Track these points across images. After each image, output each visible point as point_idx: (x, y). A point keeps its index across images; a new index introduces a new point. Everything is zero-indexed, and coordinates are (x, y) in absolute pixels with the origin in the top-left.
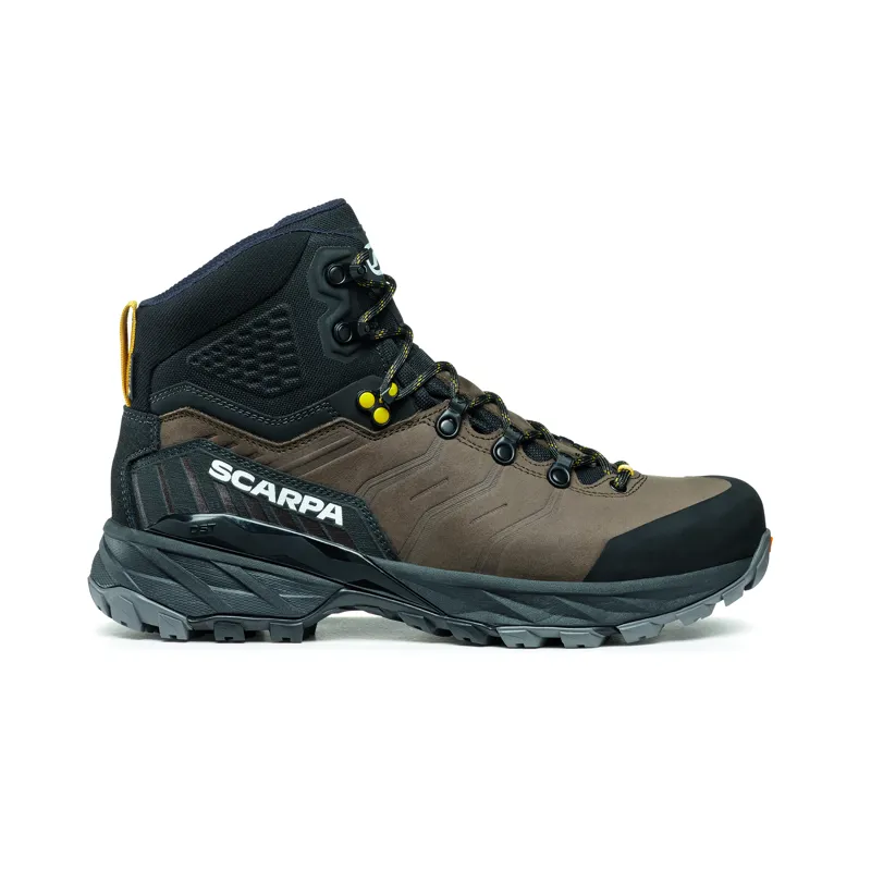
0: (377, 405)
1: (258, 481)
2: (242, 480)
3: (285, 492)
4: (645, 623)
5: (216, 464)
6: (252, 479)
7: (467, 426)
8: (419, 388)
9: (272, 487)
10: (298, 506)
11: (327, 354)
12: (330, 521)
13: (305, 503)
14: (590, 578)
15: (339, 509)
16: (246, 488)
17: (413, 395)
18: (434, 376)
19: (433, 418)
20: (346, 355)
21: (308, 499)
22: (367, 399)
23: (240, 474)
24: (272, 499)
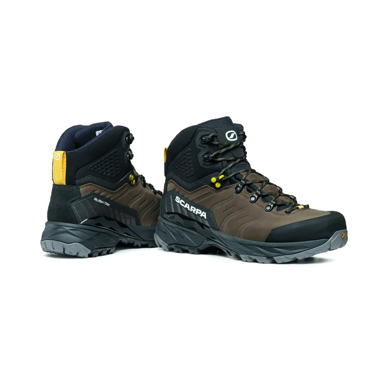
0: (217, 182)
1: (185, 203)
2: (182, 203)
3: (192, 207)
4: (283, 257)
5: (177, 197)
6: (184, 202)
7: (245, 190)
8: (231, 177)
9: (189, 205)
10: (195, 212)
11: (201, 165)
12: (203, 217)
13: (197, 211)
14: (266, 241)
15: (205, 214)
16: (183, 205)
17: (229, 179)
18: (239, 173)
19: (235, 186)
20: (208, 165)
21: (198, 210)
22: (214, 180)
23: (182, 201)
24: (189, 209)
